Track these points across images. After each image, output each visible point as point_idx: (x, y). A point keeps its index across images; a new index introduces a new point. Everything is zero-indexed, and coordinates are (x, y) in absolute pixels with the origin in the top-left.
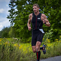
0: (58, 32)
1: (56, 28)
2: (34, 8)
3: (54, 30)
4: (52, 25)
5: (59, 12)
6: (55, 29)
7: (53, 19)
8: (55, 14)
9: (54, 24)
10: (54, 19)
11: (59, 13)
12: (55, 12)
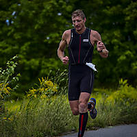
0: (39, 68)
1: (35, 58)
2: (75, 21)
3: (28, 63)
4: (23, 48)
5: (43, 8)
6: (33, 60)
7: (26, 28)
8: (31, 14)
9: (29, 43)
10: (29, 30)
11: (44, 11)
12: (32, 9)
